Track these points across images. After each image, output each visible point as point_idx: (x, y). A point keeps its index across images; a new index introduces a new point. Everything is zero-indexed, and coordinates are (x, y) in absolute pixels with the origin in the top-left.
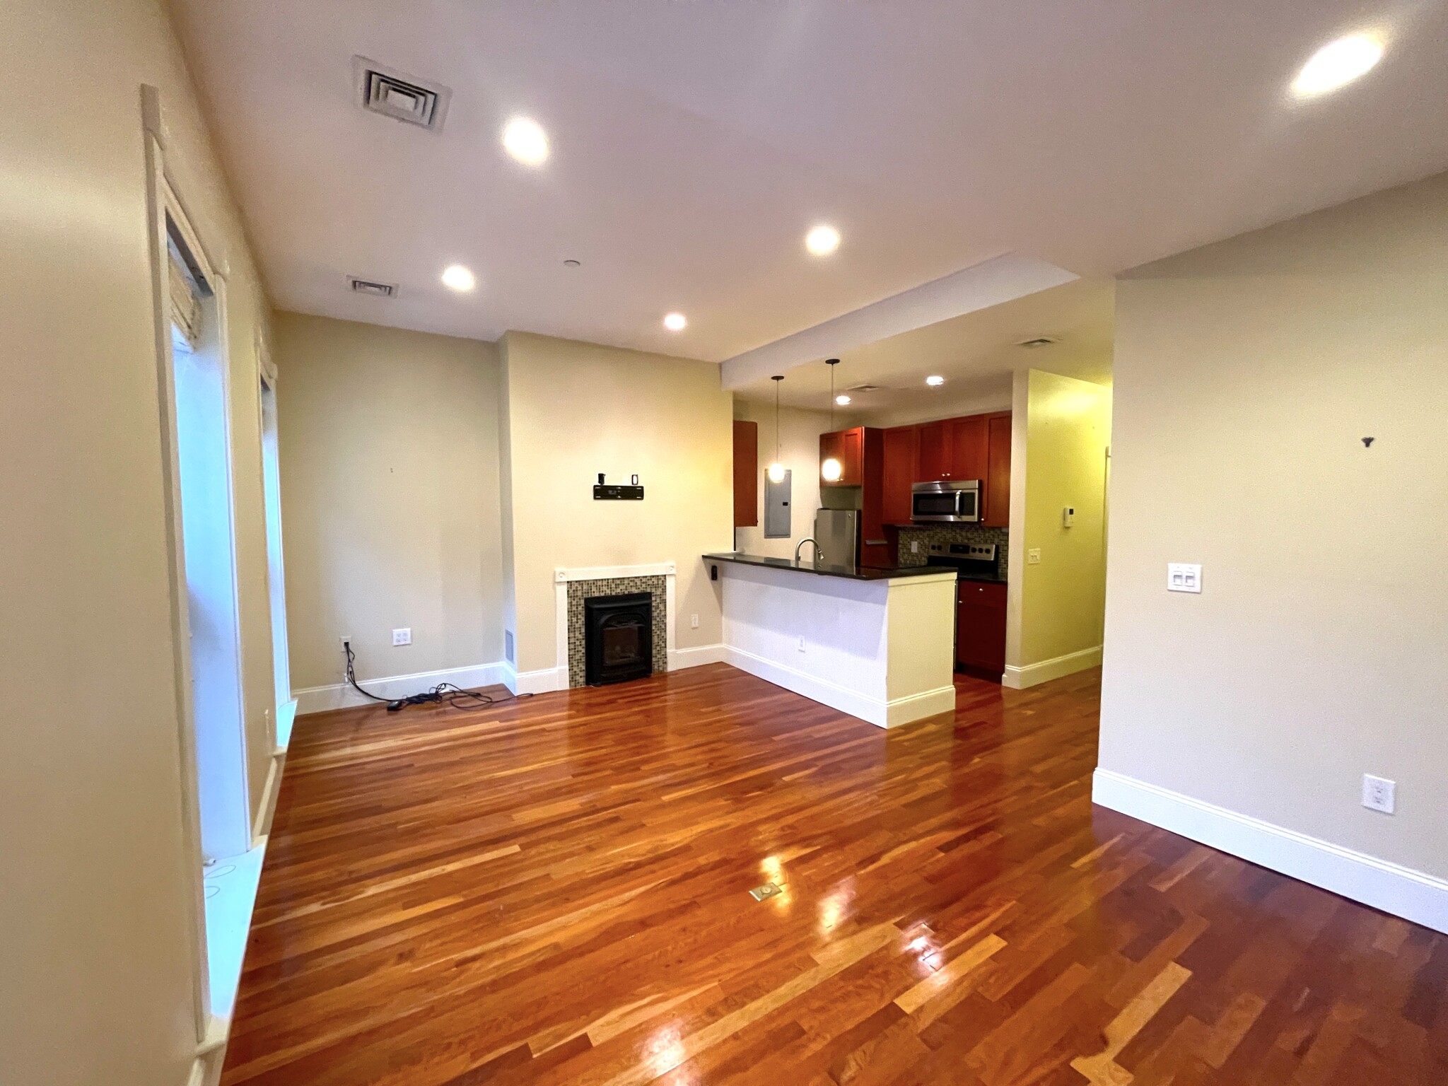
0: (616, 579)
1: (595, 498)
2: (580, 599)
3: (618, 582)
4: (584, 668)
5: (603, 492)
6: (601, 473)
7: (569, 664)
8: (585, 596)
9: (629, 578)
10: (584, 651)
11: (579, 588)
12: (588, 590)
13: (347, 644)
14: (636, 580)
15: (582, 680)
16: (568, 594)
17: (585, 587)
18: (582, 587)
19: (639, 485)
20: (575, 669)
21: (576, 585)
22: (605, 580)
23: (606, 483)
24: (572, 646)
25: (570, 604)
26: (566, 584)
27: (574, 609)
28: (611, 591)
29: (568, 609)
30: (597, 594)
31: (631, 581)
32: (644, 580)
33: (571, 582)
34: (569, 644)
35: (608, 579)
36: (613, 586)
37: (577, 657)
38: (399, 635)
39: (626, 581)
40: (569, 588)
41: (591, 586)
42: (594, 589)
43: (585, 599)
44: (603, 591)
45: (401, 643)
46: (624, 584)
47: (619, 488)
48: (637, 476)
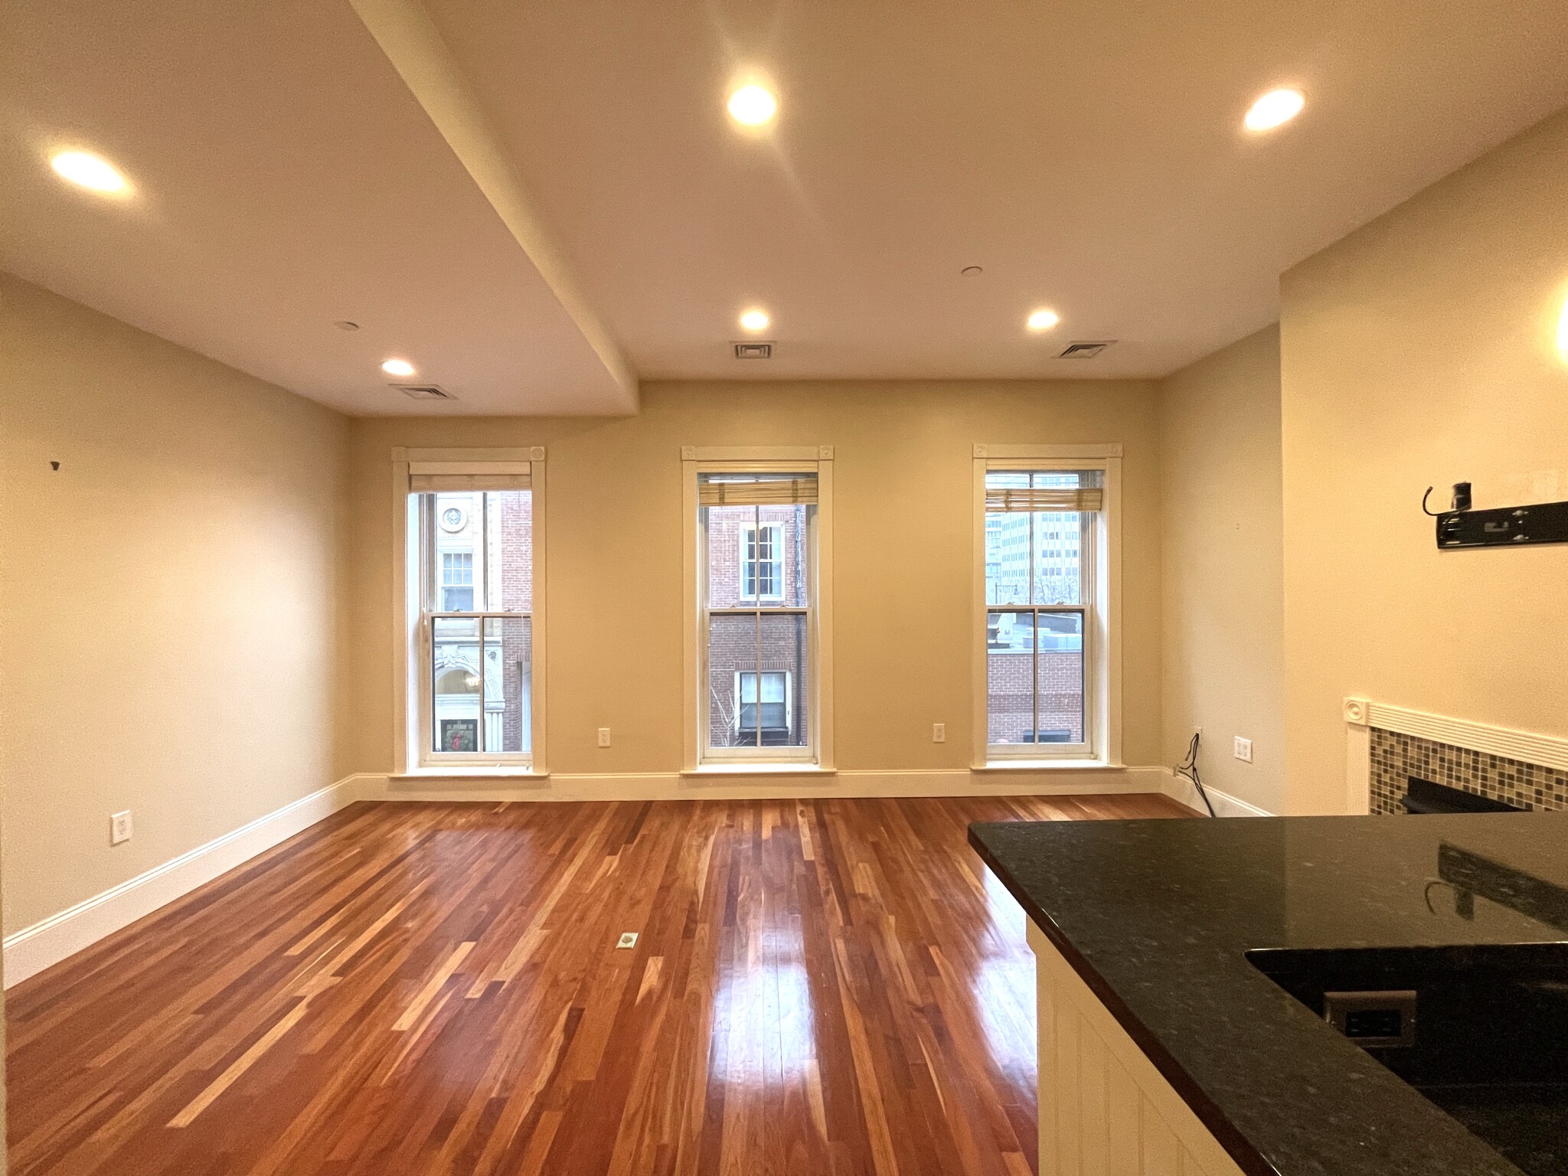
0: (1502, 759)
1: (1443, 546)
2: (1398, 775)
3: (1512, 770)
5: (1467, 527)
6: (1460, 481)
8: (1413, 773)
9: (1550, 771)
11: (1399, 749)
12: (1419, 760)
13: (1197, 735)
16: (1372, 755)
17: (1412, 752)
18: (1405, 750)
21: (1393, 741)
22: (1468, 751)
23: (1477, 505)
25: (1377, 778)
26: (1368, 731)
27: (1386, 791)
28: (1484, 786)
29: (1372, 785)
30: (1441, 780)
33: (1380, 730)
35: (1476, 753)
38: (1239, 745)
39: (1539, 778)
40: (1372, 741)
41: (1427, 756)
42: (1434, 764)
43: (1411, 779)
44: (1458, 778)
45: (1242, 757)
46: (1530, 783)
47: (1518, 513)
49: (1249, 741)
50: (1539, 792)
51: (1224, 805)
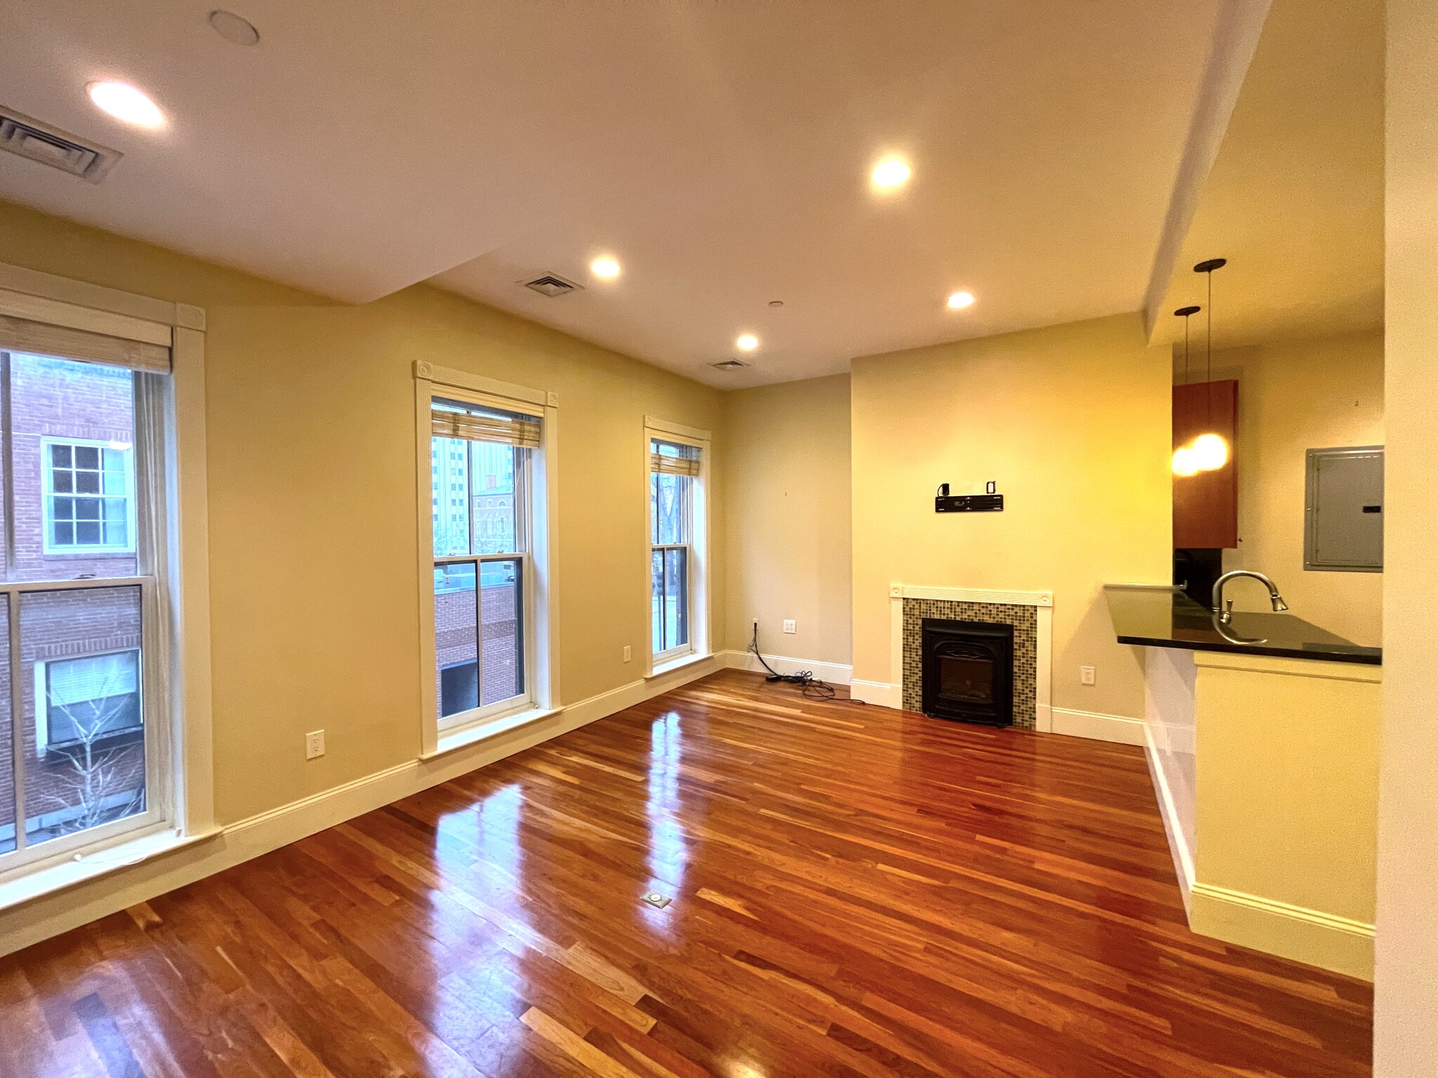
0: (962, 602)
1: (937, 511)
2: (917, 618)
3: (965, 606)
4: (920, 693)
5: (947, 503)
6: (945, 482)
7: (904, 684)
8: (924, 616)
9: (980, 603)
10: (920, 674)
11: (917, 606)
12: (927, 610)
13: (756, 624)
14: (991, 608)
15: (918, 705)
16: (904, 611)
17: (923, 607)
18: (920, 606)
19: (996, 493)
20: (910, 691)
21: (914, 603)
22: (948, 602)
23: (952, 494)
24: (907, 667)
25: (906, 623)
26: (902, 600)
27: (911, 627)
28: (955, 615)
29: (904, 626)
30: (937, 617)
31: (983, 607)
32: (1002, 608)
33: (908, 599)
34: (904, 663)
35: (951, 602)
36: (958, 609)
37: (914, 679)
38: (787, 625)
39: (976, 607)
40: (904, 605)
41: (930, 607)
42: (934, 610)
43: (923, 619)
44: (944, 614)
45: (789, 631)
46: (973, 610)
47: (969, 498)
48: (994, 483)
49: (796, 621)
50: (976, 613)
51: (776, 663)
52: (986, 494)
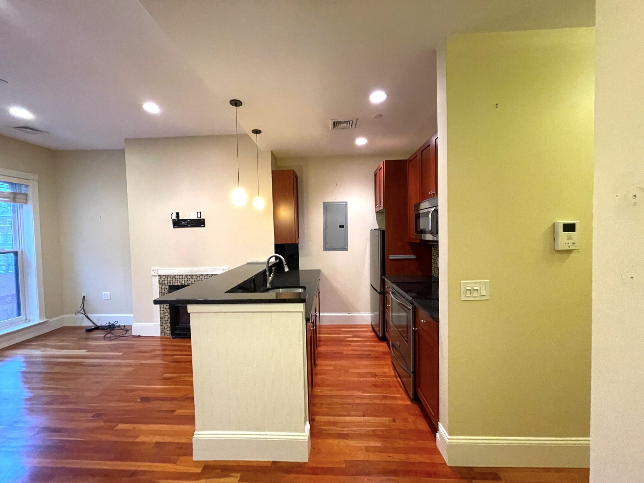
0: (188, 275)
1: (174, 227)
2: (166, 286)
3: (189, 277)
4: (169, 326)
5: (178, 223)
6: (177, 212)
7: (161, 322)
8: (169, 284)
9: (196, 275)
10: (169, 316)
11: (166, 279)
12: (171, 280)
13: (84, 297)
14: (201, 277)
15: (169, 332)
16: (159, 282)
17: (169, 279)
18: (167, 279)
19: (202, 218)
20: (164, 325)
21: (164, 277)
22: (181, 275)
23: (180, 218)
24: (162, 312)
25: (160, 288)
26: (158, 276)
27: (163, 291)
28: (184, 282)
29: (159, 290)
30: (176, 284)
31: (198, 277)
32: (206, 277)
33: (161, 275)
34: (160, 310)
35: (183, 275)
36: (186, 279)
37: (166, 319)
38: (105, 295)
39: (194, 277)
40: (159, 279)
41: (172, 279)
42: (174, 280)
43: (169, 286)
44: (179, 282)
45: (106, 299)
46: (193, 279)
47: (189, 220)
48: (200, 212)
49: (109, 292)
50: (194, 280)
51: (99, 319)
52: (197, 218)
